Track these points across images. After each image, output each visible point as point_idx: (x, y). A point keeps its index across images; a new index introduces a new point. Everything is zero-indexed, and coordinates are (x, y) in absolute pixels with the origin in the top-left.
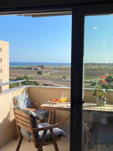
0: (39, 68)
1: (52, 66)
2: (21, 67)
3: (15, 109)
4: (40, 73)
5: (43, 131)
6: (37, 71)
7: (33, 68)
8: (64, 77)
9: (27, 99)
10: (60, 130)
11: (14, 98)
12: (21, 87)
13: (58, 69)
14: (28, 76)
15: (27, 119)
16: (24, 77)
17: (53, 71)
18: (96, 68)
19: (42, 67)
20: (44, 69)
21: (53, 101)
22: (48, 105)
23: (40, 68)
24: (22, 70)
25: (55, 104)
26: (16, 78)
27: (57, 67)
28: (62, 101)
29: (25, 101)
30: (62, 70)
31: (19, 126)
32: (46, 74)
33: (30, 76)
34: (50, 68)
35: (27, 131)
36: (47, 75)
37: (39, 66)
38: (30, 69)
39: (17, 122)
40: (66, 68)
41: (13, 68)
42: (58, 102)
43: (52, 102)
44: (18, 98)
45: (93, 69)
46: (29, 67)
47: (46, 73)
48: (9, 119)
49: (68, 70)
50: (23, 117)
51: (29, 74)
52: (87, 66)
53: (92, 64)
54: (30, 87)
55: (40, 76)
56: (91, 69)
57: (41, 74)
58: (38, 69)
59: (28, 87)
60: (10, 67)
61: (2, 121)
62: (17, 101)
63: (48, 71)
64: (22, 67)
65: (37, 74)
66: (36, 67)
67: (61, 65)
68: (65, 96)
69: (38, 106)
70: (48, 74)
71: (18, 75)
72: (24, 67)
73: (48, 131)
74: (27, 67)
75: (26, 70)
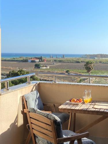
0: (36, 60)
1: (52, 58)
2: (14, 59)
3: (29, 112)
4: (37, 66)
5: (69, 142)
6: (34, 64)
7: (30, 61)
8: (67, 72)
9: (38, 98)
10: (89, 140)
11: (23, 97)
12: (29, 83)
13: (60, 61)
14: (23, 69)
15: (48, 126)
16: (18, 71)
17: (54, 64)
18: (106, 60)
19: (40, 59)
20: (43, 61)
21: (74, 101)
22: (68, 107)
23: (38, 60)
24: (15, 62)
25: (77, 105)
26: (9, 73)
27: (58, 59)
28: (86, 102)
29: (36, 101)
30: (65, 62)
31: (34, 134)
32: (45, 68)
33: (25, 70)
34: (50, 61)
35: (48, 142)
36: (47, 69)
37: (37, 58)
38: (26, 61)
39: (33, 128)
40: (69, 60)
41: (5, 60)
42: (81, 103)
43: (73, 103)
44: (28, 98)
45: (103, 61)
46: (25, 59)
47: (46, 66)
48: (17, 124)
49: (72, 62)
50: (42, 122)
51: (24, 68)
52: (96, 58)
53: (102, 56)
54: (41, 83)
55: (39, 70)
56: (100, 62)
57: (40, 68)
58: (36, 62)
59: (38, 83)
60: (2, 59)
61: (9, 127)
62: (26, 101)
63: (47, 64)
64: (16, 59)
65: (34, 67)
66: (33, 59)
67: (64, 57)
68: (88, 95)
69: (52, 108)
70: (48, 67)
71: (12, 68)
72: (18, 59)
73: (76, 142)
74: (22, 59)
75: (21, 63)
